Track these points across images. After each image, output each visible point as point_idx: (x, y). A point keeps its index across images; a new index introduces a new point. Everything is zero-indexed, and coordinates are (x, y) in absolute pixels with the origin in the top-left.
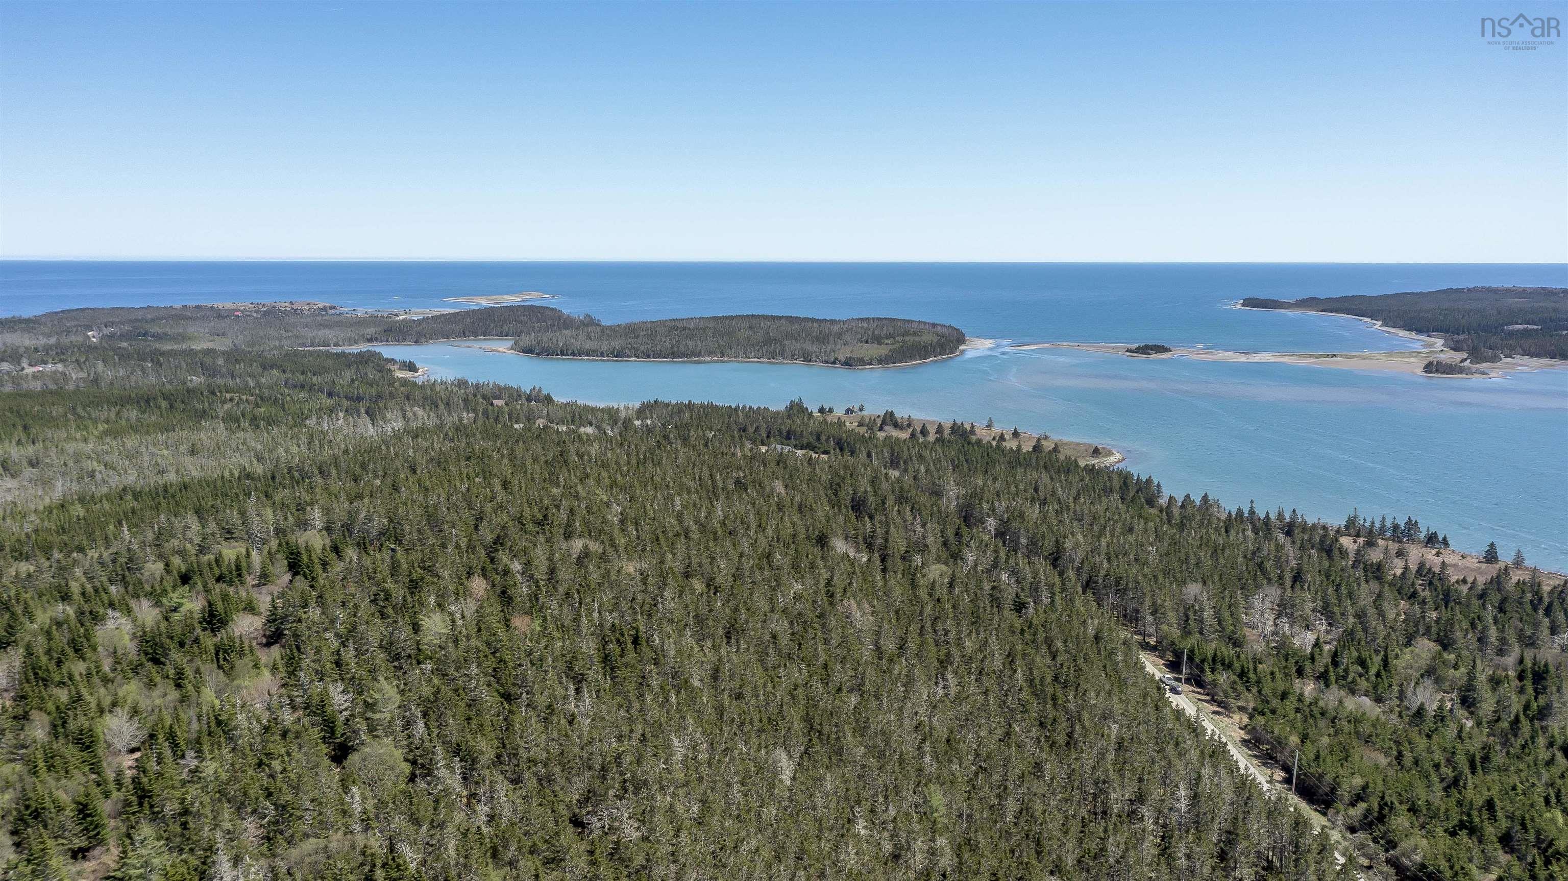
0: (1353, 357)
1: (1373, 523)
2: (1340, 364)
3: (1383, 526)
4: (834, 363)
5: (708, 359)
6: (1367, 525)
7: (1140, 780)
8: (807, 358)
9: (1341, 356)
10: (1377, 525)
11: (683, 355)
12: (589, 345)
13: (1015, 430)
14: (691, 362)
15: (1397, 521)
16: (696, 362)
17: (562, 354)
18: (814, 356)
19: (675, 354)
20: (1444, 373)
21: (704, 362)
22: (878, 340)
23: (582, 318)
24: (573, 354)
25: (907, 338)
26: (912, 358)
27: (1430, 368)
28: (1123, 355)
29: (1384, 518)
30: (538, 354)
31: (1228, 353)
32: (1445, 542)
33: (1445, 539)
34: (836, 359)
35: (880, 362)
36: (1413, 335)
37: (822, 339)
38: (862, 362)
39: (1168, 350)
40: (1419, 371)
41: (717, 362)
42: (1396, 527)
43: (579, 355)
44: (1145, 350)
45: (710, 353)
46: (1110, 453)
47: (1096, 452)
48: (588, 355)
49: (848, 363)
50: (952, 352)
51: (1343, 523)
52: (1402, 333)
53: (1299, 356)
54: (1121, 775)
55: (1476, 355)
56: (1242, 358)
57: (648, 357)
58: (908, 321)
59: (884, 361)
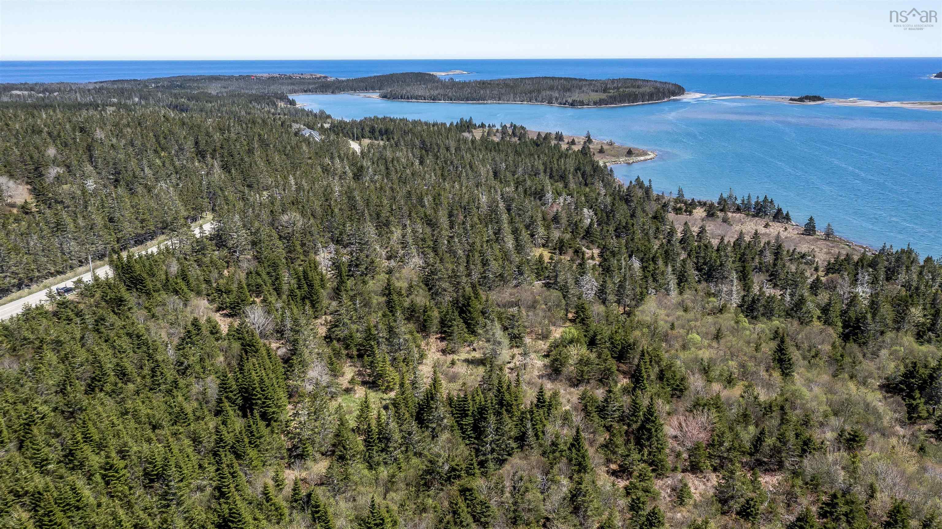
1: (743, 201)
3: (749, 204)
4: (565, 104)
5: (489, 102)
6: (738, 202)
8: (550, 102)
10: (746, 203)
11: (474, 99)
15: (760, 199)
17: (402, 98)
18: (555, 100)
21: (487, 103)
22: (605, 91)
24: (408, 98)
25: (628, 90)
26: (621, 101)
28: (787, 102)
30: (389, 98)
31: (866, 102)
32: (787, 217)
33: (787, 214)
34: (566, 101)
35: (595, 103)
38: (582, 103)
39: (823, 99)
42: (757, 202)
44: (801, 100)
45: (492, 98)
47: (630, 153)
48: (416, 99)
49: (573, 104)
50: (659, 100)
59: (599, 103)
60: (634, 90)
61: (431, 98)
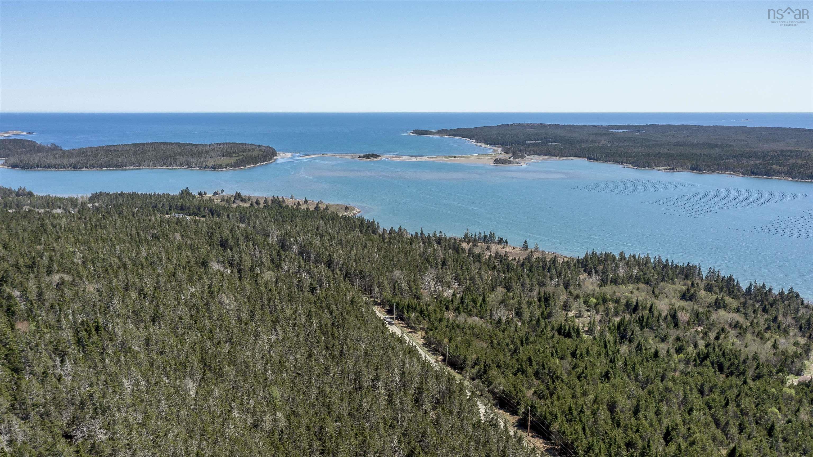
0: (463, 157)
1: (475, 235)
2: (458, 161)
3: (480, 236)
4: (205, 168)
5: (131, 167)
6: (473, 236)
7: (377, 369)
8: (190, 166)
9: (458, 157)
10: (477, 236)
11: (116, 166)
12: (55, 162)
13: (305, 199)
14: (121, 170)
15: (486, 234)
16: (123, 170)
18: (194, 164)
19: (110, 165)
20: (502, 164)
21: (129, 169)
22: (229, 155)
23: (49, 146)
25: (245, 153)
26: (249, 164)
27: (496, 161)
28: (358, 159)
29: (480, 233)
32: (506, 242)
33: (506, 241)
34: (207, 165)
35: (231, 166)
36: (488, 146)
37: (198, 155)
38: (221, 167)
39: (378, 156)
40: (492, 163)
41: (137, 169)
42: (485, 236)
43: (49, 167)
44: (368, 156)
45: (132, 165)
46: (354, 209)
47: (347, 209)
48: (55, 167)
49: (213, 168)
50: (270, 160)
51: (463, 237)
52: (484, 145)
53: (440, 157)
54: (367, 368)
55: (515, 156)
56: (414, 159)
57: (94, 167)
58: (245, 144)
59: (232, 166)
60: (251, 154)
61: (71, 166)
